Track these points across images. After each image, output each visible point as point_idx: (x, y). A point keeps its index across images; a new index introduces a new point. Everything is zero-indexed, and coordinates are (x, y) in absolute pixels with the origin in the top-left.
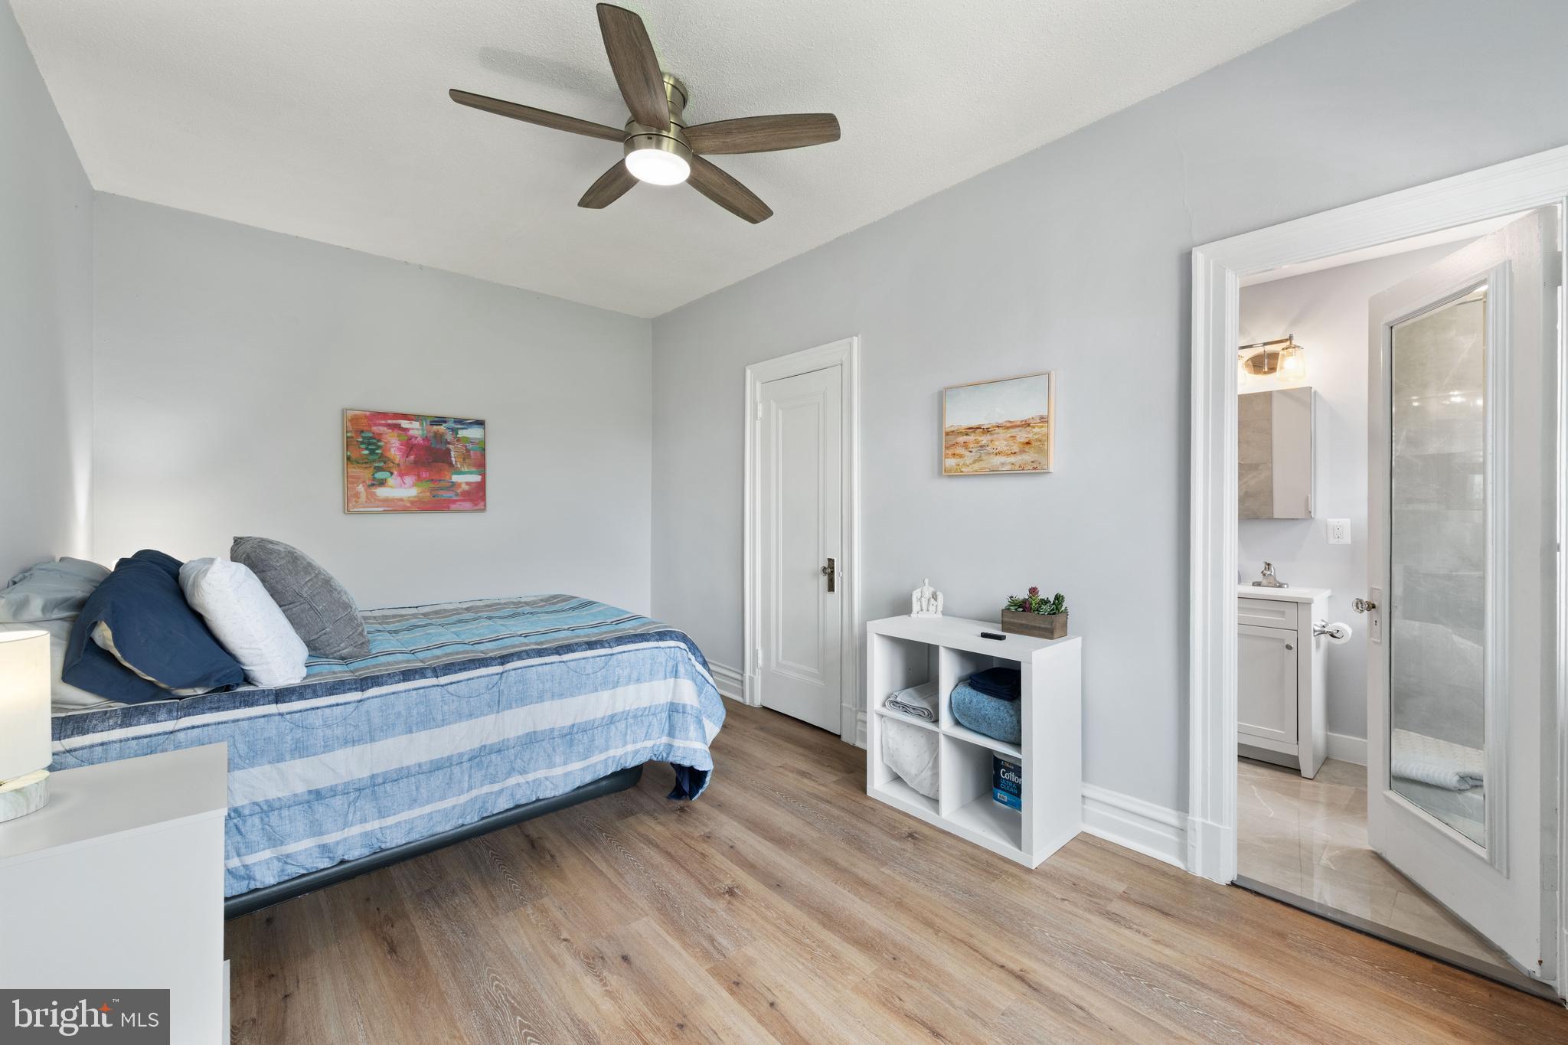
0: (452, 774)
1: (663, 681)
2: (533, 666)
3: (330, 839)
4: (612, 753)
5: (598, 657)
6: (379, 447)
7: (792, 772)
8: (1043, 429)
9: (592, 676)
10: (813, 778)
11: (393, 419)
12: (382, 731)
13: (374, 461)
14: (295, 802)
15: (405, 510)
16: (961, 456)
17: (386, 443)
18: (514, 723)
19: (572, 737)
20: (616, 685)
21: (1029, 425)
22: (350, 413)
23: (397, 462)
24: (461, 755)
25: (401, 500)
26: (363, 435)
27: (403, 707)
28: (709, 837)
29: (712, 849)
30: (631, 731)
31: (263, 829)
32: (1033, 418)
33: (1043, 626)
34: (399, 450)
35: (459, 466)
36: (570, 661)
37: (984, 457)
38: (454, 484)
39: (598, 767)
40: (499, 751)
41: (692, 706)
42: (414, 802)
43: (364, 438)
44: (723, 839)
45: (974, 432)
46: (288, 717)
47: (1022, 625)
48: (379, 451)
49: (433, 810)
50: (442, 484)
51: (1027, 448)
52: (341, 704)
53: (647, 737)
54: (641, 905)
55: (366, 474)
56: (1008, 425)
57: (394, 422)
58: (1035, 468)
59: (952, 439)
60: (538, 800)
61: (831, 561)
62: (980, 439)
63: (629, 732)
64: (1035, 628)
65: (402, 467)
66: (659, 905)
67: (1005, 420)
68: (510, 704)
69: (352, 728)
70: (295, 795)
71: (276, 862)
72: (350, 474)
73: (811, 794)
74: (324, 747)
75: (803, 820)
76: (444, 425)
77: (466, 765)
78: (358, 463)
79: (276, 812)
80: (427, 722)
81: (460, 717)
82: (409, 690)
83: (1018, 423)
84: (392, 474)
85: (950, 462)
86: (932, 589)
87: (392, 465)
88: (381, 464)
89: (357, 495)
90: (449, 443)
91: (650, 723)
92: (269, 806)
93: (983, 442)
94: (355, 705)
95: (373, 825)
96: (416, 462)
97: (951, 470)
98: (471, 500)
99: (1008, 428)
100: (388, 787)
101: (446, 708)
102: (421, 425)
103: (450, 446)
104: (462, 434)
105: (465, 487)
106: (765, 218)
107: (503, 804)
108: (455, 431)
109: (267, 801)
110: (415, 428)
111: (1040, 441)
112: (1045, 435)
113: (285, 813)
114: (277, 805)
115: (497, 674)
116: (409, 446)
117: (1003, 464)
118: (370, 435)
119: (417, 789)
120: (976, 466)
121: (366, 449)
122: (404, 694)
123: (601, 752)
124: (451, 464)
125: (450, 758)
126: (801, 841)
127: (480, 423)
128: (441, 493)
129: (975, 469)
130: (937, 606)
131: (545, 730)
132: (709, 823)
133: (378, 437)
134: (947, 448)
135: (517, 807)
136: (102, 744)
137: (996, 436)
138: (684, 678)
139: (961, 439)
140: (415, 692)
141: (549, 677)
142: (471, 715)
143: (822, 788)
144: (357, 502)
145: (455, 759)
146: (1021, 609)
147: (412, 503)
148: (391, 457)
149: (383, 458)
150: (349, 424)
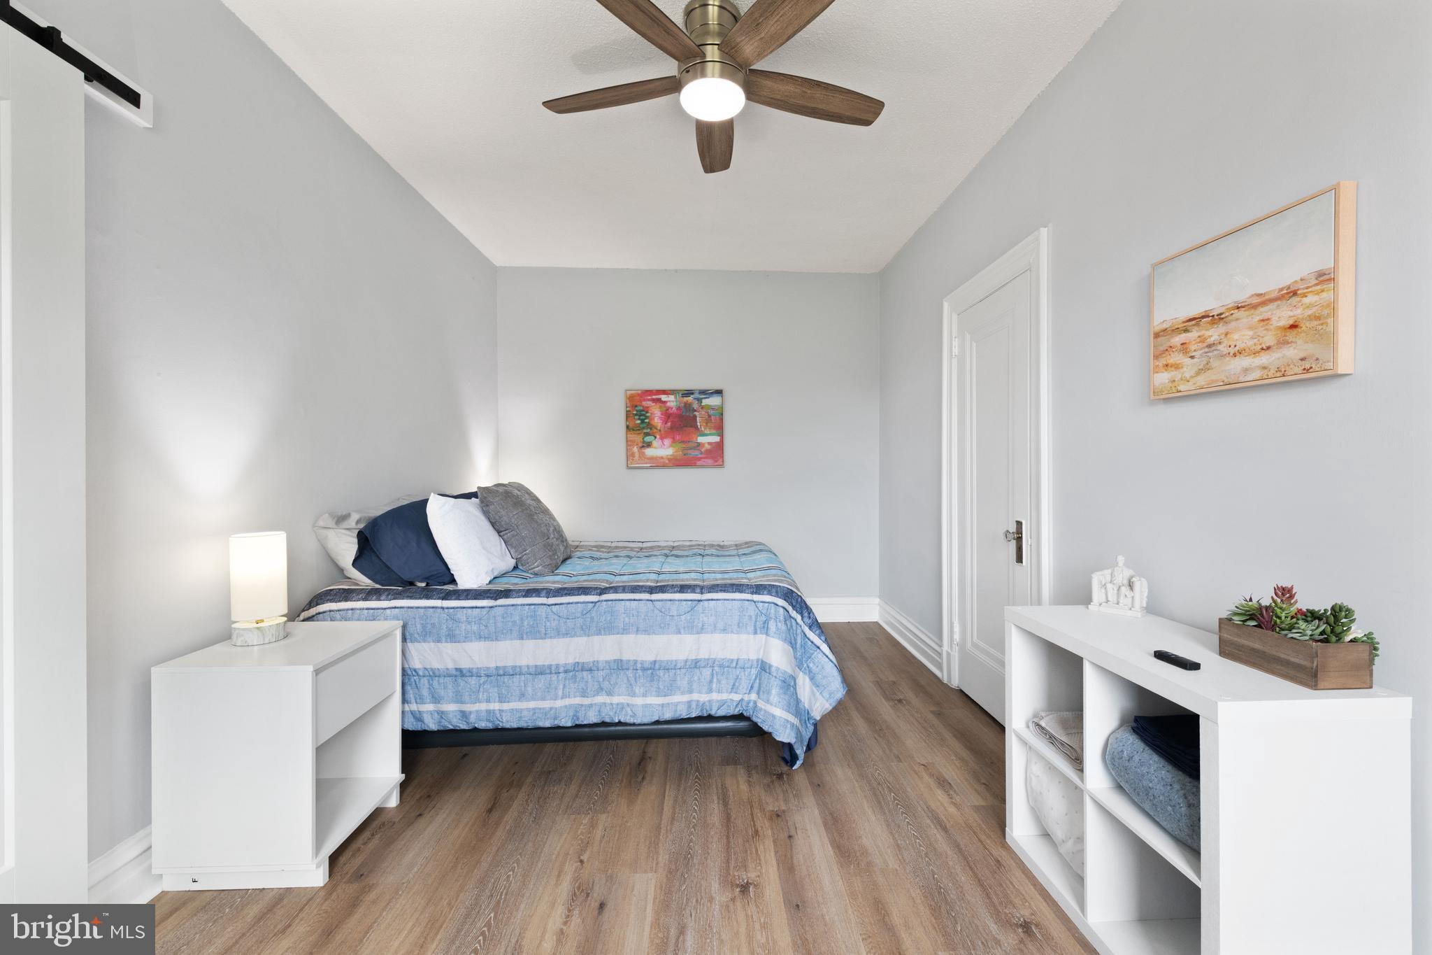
0: (551, 681)
1: (753, 636)
2: (622, 600)
3: (467, 708)
4: (695, 696)
5: (684, 600)
6: (647, 417)
7: (931, 775)
8: (1324, 295)
9: (676, 618)
10: (951, 792)
11: (654, 395)
12: (503, 633)
13: (644, 428)
14: (448, 675)
15: (664, 466)
16: (1177, 367)
17: (651, 414)
18: (604, 648)
19: (652, 671)
20: (702, 630)
21: (1295, 293)
22: (629, 393)
23: (659, 428)
24: (557, 666)
25: (662, 458)
26: (637, 408)
27: (518, 617)
28: (778, 816)
29: (770, 831)
30: (718, 679)
31: (429, 688)
32: (1302, 280)
33: (1293, 660)
34: (661, 418)
35: (703, 429)
36: (657, 600)
37: (1214, 363)
38: (700, 445)
39: (679, 708)
40: (591, 670)
41: (778, 669)
42: (522, 696)
43: (637, 411)
44: (790, 823)
45: (1197, 325)
46: (446, 610)
47: (1253, 650)
48: (647, 421)
49: (537, 706)
50: (690, 445)
51: (1291, 335)
52: (479, 608)
53: (734, 689)
54: (660, 859)
55: (638, 438)
56: (1256, 300)
57: (657, 397)
58: (1307, 370)
59: (1164, 342)
60: (620, 723)
61: (1019, 524)
62: (1207, 333)
63: (715, 680)
64: (1278, 660)
65: (662, 432)
66: (673, 867)
67: (1247, 296)
68: (600, 630)
69: (483, 628)
70: (447, 669)
71: (436, 715)
72: (629, 439)
73: (932, 811)
74: (465, 637)
75: (894, 838)
76: (692, 396)
77: (562, 675)
78: (634, 430)
79: (437, 678)
80: (535, 632)
81: (559, 635)
82: (524, 605)
83: (1273, 295)
84: (655, 437)
85: (1162, 378)
86: (1128, 573)
87: (655, 430)
88: (649, 430)
89: (633, 455)
90: (695, 411)
91: (738, 676)
92: (434, 673)
93: (1212, 339)
94: (488, 609)
95: (495, 706)
96: (671, 428)
97: (1162, 391)
98: (712, 458)
99: (1255, 307)
100: (506, 678)
101: (548, 624)
102: (676, 397)
103: (696, 413)
104: (705, 402)
105: (707, 447)
106: (878, 114)
107: (592, 718)
108: (699, 400)
109: (432, 669)
110: (671, 401)
111: (1318, 318)
112: (1328, 306)
113: (442, 680)
114: (437, 673)
115: (592, 602)
116: (667, 415)
117: (1246, 371)
118: (641, 408)
119: (525, 686)
120: (1202, 380)
121: (639, 419)
122: (520, 607)
123: (683, 693)
124: (697, 428)
125: (550, 667)
126: (869, 864)
127: (719, 392)
128: (689, 452)
129: (1198, 384)
130: (1133, 597)
131: (629, 661)
132: (792, 800)
133: (646, 410)
134: (1156, 357)
135: (604, 724)
136: (352, 609)
137: (1233, 325)
138: (773, 637)
139: (1177, 340)
140: (527, 607)
141: (635, 613)
142: (567, 634)
143: (952, 810)
144: (633, 460)
145: (553, 668)
146: (1254, 623)
147: (670, 460)
148: (655, 424)
149: (650, 426)
150: (628, 401)
